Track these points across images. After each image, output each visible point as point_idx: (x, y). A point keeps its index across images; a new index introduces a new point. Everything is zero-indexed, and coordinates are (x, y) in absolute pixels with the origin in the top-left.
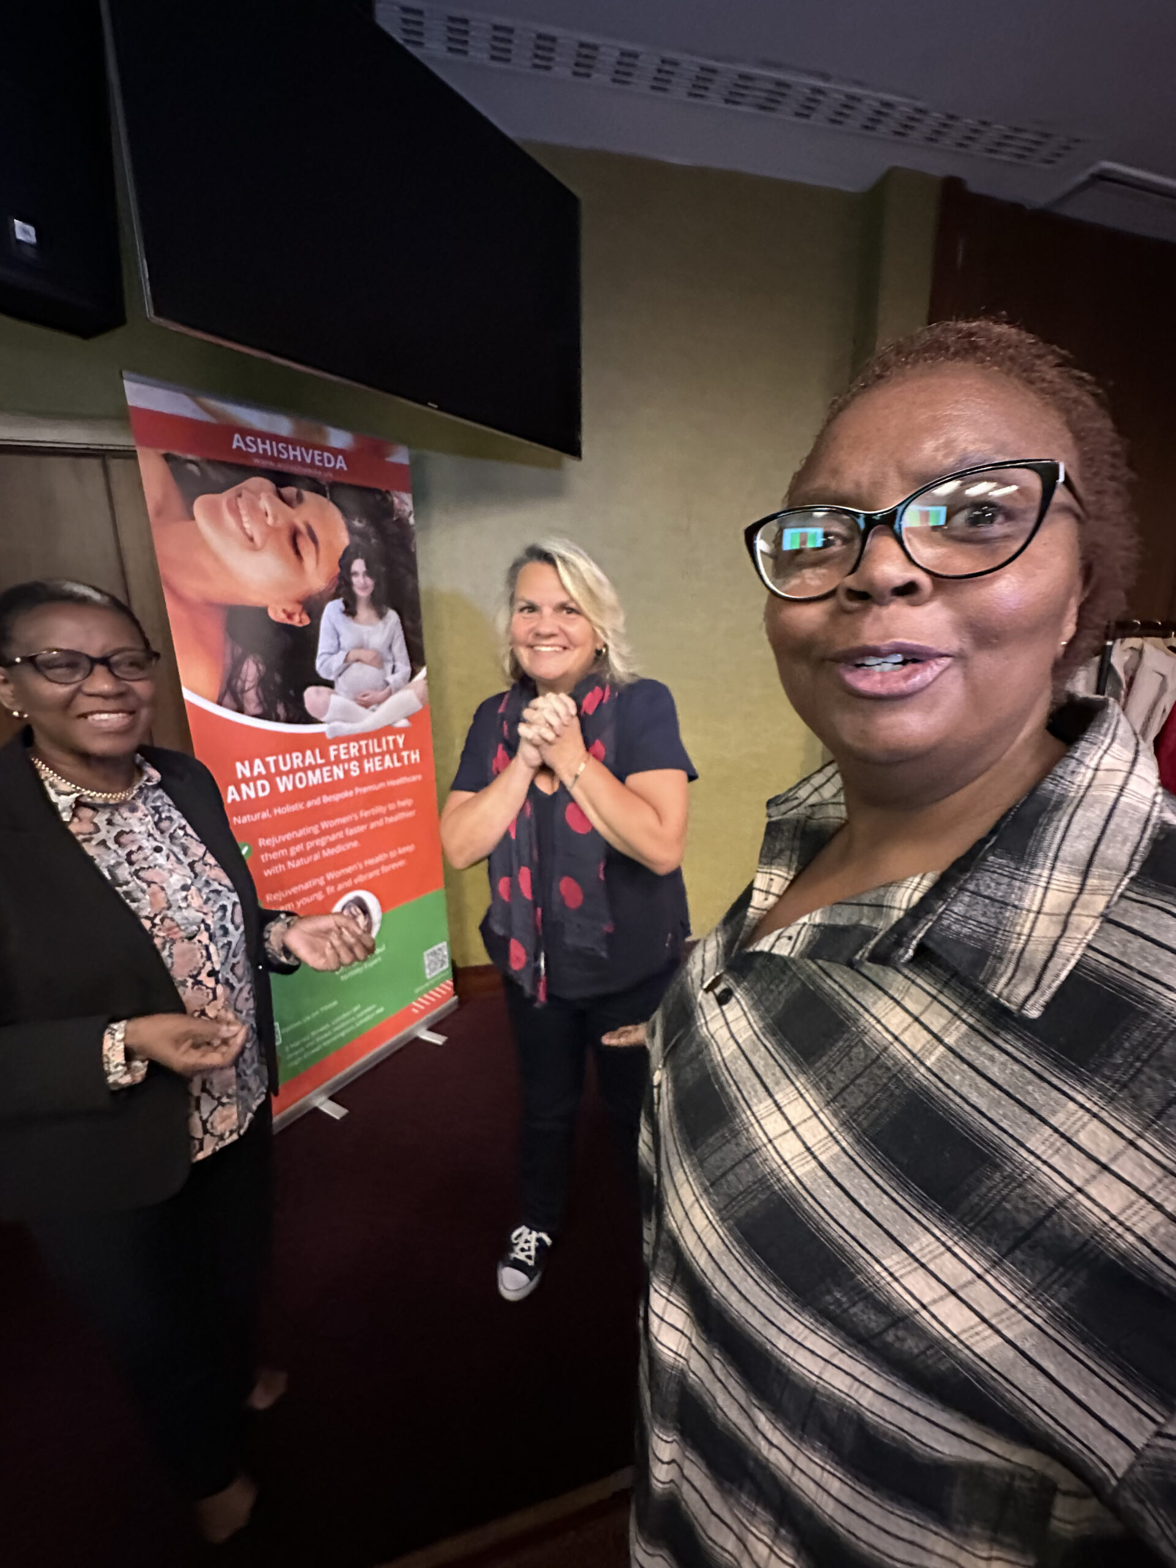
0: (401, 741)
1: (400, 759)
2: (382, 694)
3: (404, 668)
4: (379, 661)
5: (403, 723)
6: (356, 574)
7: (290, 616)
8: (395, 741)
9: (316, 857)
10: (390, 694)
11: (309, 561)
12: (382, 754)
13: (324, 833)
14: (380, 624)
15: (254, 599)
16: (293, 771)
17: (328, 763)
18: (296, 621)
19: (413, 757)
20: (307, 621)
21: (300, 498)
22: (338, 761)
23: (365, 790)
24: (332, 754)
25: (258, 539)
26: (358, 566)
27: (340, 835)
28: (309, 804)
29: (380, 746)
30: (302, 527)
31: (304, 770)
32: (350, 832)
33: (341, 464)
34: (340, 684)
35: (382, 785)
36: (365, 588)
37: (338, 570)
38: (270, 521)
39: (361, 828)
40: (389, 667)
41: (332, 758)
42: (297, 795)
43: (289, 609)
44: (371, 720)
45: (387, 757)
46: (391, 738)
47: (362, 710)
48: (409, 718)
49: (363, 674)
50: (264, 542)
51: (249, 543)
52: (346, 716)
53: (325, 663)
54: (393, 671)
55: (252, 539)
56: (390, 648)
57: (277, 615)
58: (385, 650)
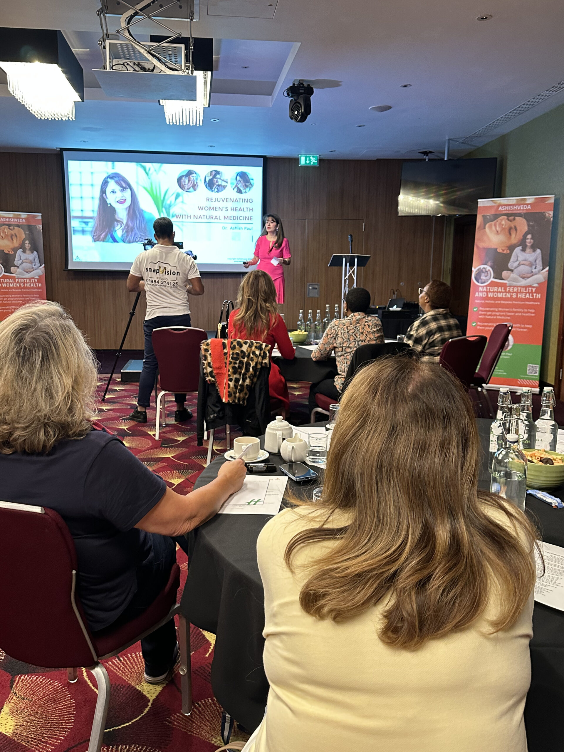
0: (534, 290)
1: (533, 296)
2: (529, 275)
3: (540, 267)
4: (531, 265)
5: (536, 285)
6: (528, 239)
7: (503, 250)
8: (532, 290)
9: (495, 317)
10: (533, 275)
11: (513, 236)
12: (526, 293)
13: (499, 311)
14: (533, 254)
15: (494, 246)
16: (494, 292)
17: (506, 292)
18: (505, 252)
19: (538, 296)
20: (508, 252)
21: (514, 219)
22: (509, 292)
23: (516, 303)
24: (508, 290)
25: (499, 232)
26: (529, 236)
27: (504, 313)
28: (496, 302)
29: (526, 290)
30: (513, 227)
31: (497, 292)
32: (508, 314)
33: (529, 207)
34: (515, 270)
35: (524, 303)
36: (530, 243)
37: (522, 238)
38: (504, 226)
39: (513, 314)
40: (534, 267)
41: (507, 291)
42: (493, 298)
43: (503, 249)
44: (523, 282)
45: (528, 294)
46: (530, 288)
47: (521, 279)
48: (538, 284)
49: (524, 269)
50: (501, 232)
51: (496, 232)
52: (515, 280)
53: (511, 264)
54: (535, 268)
55: (498, 232)
56: (535, 261)
57: (500, 250)
58: (533, 262)
